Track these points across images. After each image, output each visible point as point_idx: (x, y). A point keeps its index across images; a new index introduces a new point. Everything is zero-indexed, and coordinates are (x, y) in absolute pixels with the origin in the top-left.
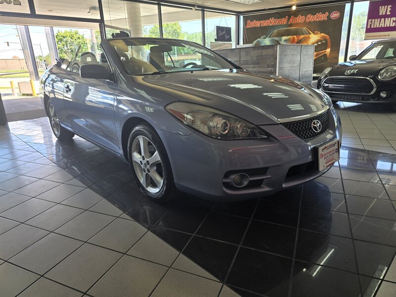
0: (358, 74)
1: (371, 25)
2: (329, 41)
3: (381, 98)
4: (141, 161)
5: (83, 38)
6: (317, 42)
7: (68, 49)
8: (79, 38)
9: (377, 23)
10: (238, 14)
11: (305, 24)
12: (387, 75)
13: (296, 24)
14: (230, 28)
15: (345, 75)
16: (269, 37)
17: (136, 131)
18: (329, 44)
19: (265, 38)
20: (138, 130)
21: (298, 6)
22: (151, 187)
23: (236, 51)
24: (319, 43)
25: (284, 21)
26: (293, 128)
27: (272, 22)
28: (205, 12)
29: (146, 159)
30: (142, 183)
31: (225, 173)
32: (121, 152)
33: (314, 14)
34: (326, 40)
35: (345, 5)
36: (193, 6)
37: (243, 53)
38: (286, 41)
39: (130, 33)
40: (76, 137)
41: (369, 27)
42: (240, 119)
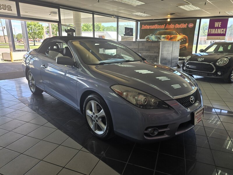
0: (204, 61)
1: (210, 32)
2: (187, 39)
3: (218, 75)
4: (92, 115)
5: (42, 26)
6: (181, 40)
7: (32, 32)
8: (39, 26)
9: (213, 31)
10: (137, 21)
11: (174, 29)
12: (221, 63)
13: (170, 29)
14: (133, 29)
15: (199, 61)
16: (154, 35)
17: (90, 98)
18: (188, 41)
19: (152, 35)
20: (91, 98)
21: (171, 19)
22: (98, 130)
23: (136, 42)
24: (182, 40)
25: (163, 27)
26: (181, 101)
27: (156, 27)
28: (119, 19)
29: (96, 114)
30: (92, 128)
31: (146, 128)
32: (79, 108)
33: (179, 24)
34: (186, 38)
35: (196, 20)
36: (113, 15)
37: (140, 44)
38: (164, 38)
39: (75, 28)
40: (44, 93)
41: (209, 33)
42: (153, 96)
